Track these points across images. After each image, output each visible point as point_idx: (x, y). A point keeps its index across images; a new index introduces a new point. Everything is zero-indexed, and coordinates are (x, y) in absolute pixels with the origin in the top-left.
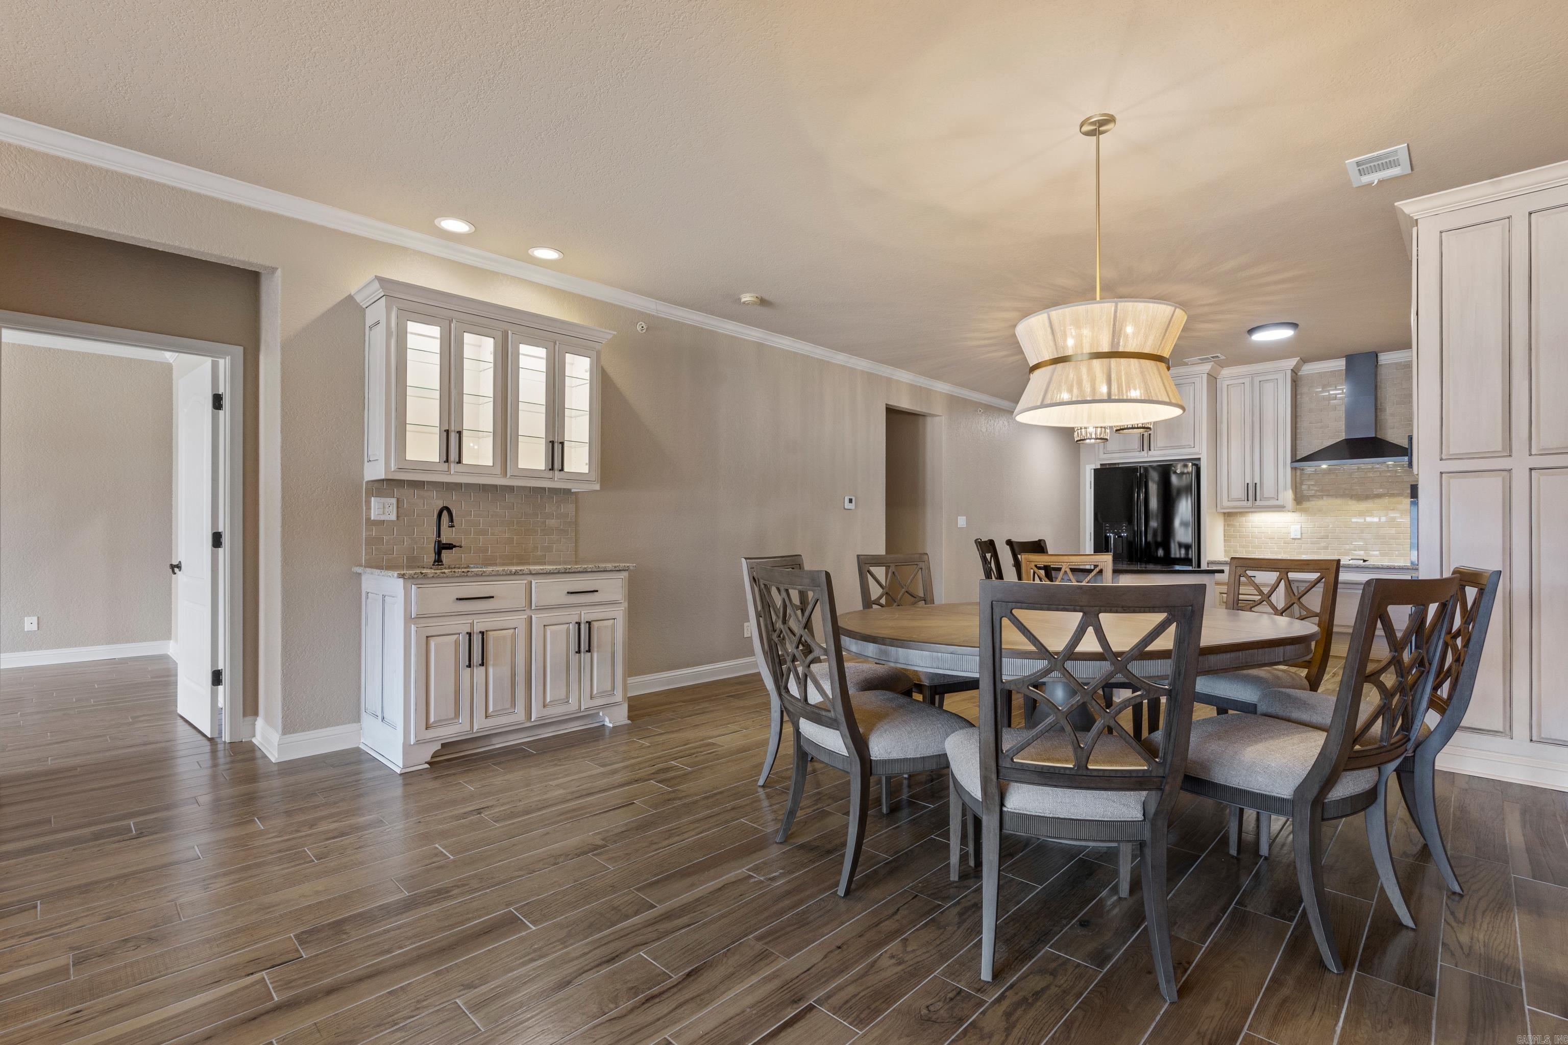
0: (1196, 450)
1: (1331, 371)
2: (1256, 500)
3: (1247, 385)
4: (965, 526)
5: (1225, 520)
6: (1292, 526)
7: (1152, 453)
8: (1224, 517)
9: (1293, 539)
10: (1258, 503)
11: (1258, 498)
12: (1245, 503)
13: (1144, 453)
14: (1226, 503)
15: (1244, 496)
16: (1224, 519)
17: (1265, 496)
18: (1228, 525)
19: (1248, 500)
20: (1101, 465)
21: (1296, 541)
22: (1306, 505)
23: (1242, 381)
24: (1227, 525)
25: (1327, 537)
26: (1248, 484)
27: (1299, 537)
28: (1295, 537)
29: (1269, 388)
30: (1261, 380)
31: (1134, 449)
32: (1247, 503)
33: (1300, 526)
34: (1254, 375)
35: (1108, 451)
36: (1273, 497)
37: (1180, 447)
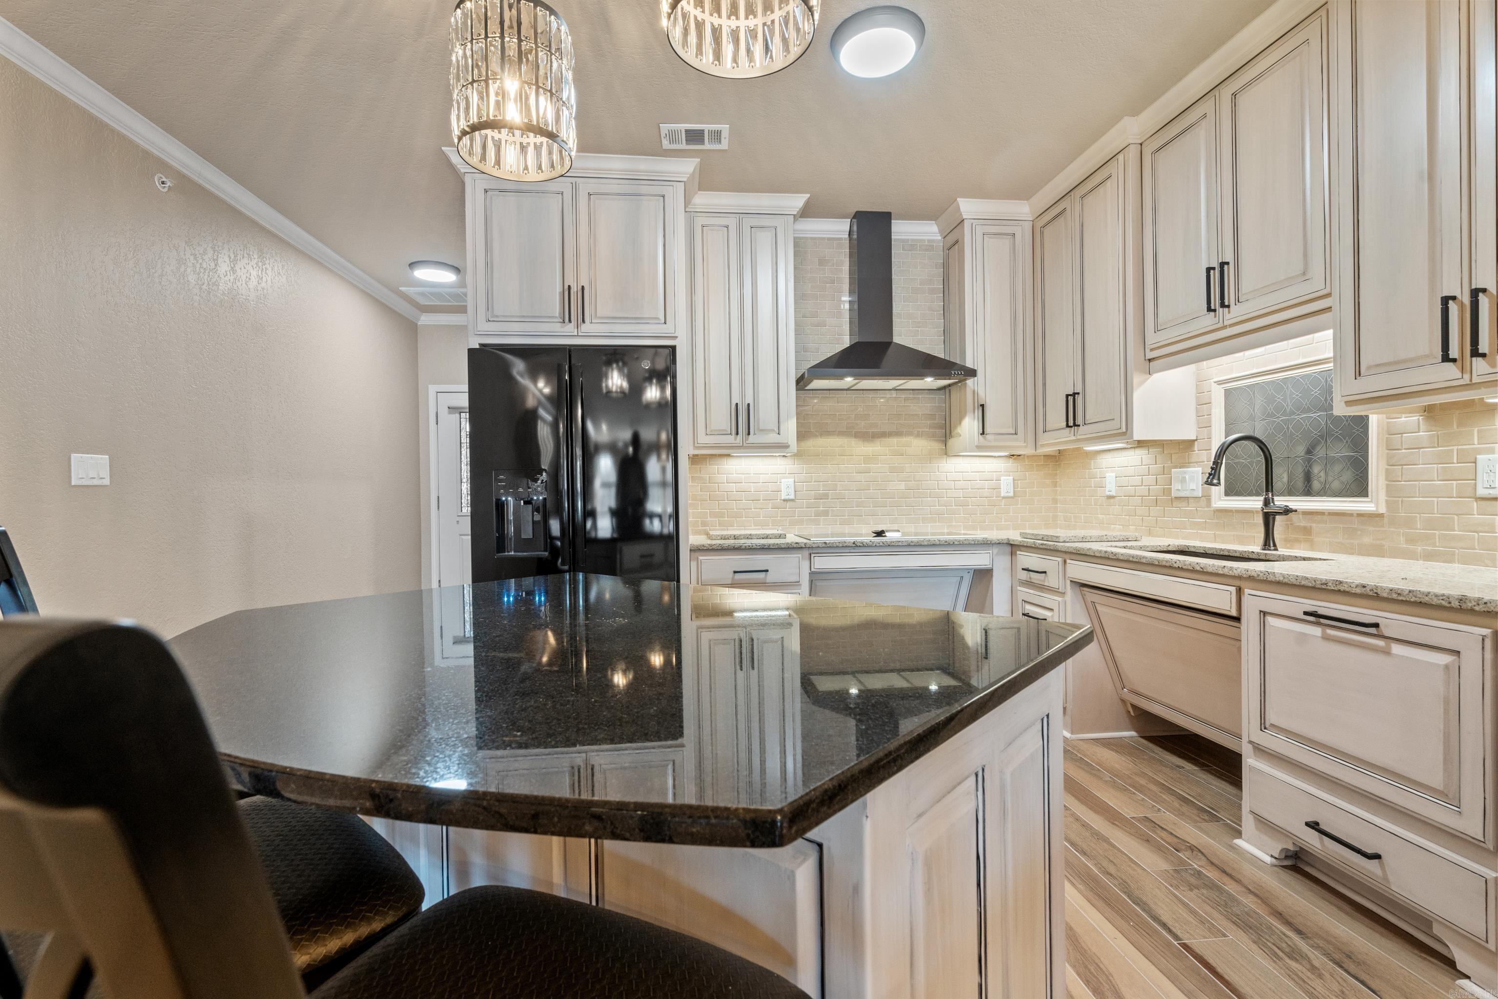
0: (668, 329)
1: (829, 239)
2: (749, 434)
3: (734, 232)
4: (107, 482)
6: (783, 480)
7: (586, 328)
9: (784, 500)
10: (752, 439)
11: (753, 430)
12: (730, 439)
13: (570, 328)
14: (703, 439)
15: (732, 427)
17: (762, 428)
18: (694, 479)
19: (737, 433)
20: (480, 345)
21: (788, 504)
22: (812, 444)
23: (724, 221)
25: (825, 496)
26: (737, 404)
27: (792, 497)
28: (787, 497)
29: (764, 236)
30: (752, 225)
31: (550, 317)
32: (736, 439)
33: (793, 480)
34: (742, 216)
35: (497, 316)
36: (773, 430)
37: (638, 320)
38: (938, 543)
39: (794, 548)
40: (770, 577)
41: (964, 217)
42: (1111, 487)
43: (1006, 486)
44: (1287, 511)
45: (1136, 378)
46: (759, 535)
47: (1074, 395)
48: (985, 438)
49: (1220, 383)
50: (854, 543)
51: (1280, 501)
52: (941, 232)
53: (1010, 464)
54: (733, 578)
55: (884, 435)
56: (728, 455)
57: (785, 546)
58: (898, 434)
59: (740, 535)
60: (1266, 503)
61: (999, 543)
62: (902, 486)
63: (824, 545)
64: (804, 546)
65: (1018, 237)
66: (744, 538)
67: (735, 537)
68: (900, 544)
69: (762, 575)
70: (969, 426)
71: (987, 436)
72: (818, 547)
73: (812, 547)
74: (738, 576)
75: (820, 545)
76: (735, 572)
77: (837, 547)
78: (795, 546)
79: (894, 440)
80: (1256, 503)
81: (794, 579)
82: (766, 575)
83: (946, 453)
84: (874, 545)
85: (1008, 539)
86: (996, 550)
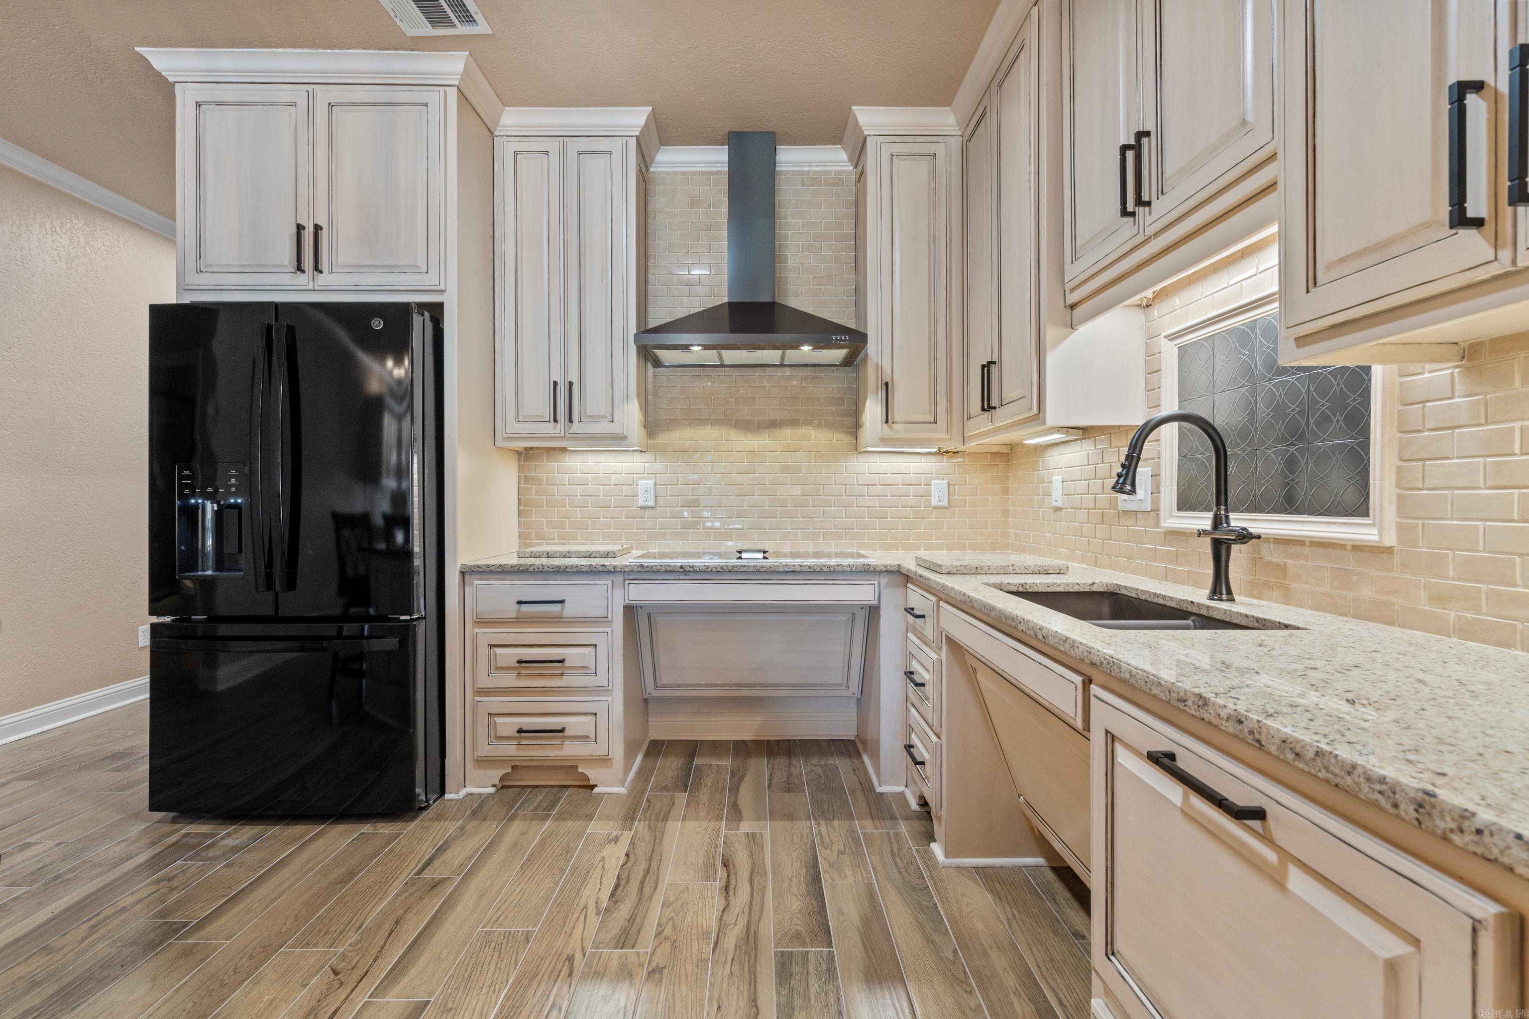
0: (431, 280)
1: (704, 173)
2: (571, 421)
3: (554, 156)
5: (521, 469)
6: (640, 482)
7: (323, 279)
8: (519, 460)
9: (642, 508)
10: (576, 427)
11: (575, 417)
12: (549, 427)
13: (303, 280)
14: (514, 428)
15: (547, 413)
16: (519, 466)
17: (588, 413)
18: (527, 479)
19: (555, 421)
21: (648, 512)
22: (665, 438)
23: (543, 147)
24: (525, 480)
26: (555, 383)
27: (651, 503)
28: (645, 504)
29: (595, 167)
30: (580, 150)
31: (278, 266)
32: (555, 429)
33: (653, 481)
34: (566, 139)
35: (210, 266)
36: (604, 417)
37: (393, 270)
38: (799, 569)
39: (599, 571)
40: (569, 610)
41: (866, 133)
42: (1057, 498)
43: (938, 492)
44: (1245, 537)
45: (1050, 333)
46: (579, 552)
47: (990, 363)
48: (891, 428)
49: (1172, 337)
50: (681, 567)
51: (1238, 520)
52: (850, 159)
53: (943, 463)
54: (518, 610)
55: (773, 425)
56: (564, 449)
57: (588, 569)
58: (793, 423)
59: (555, 552)
60: (1217, 523)
61: (887, 571)
62: (797, 491)
63: (640, 569)
64: (613, 570)
65: (940, 157)
66: (560, 556)
67: (549, 555)
68: (746, 569)
69: (556, 608)
70: (872, 410)
71: (894, 425)
72: (632, 571)
73: (624, 572)
74: (525, 608)
75: (635, 569)
76: (519, 603)
77: (658, 571)
78: (601, 569)
79: (787, 432)
80: (1204, 520)
81: (601, 613)
82: (563, 607)
83: (856, 449)
84: (709, 570)
85: (899, 565)
86: (884, 581)
